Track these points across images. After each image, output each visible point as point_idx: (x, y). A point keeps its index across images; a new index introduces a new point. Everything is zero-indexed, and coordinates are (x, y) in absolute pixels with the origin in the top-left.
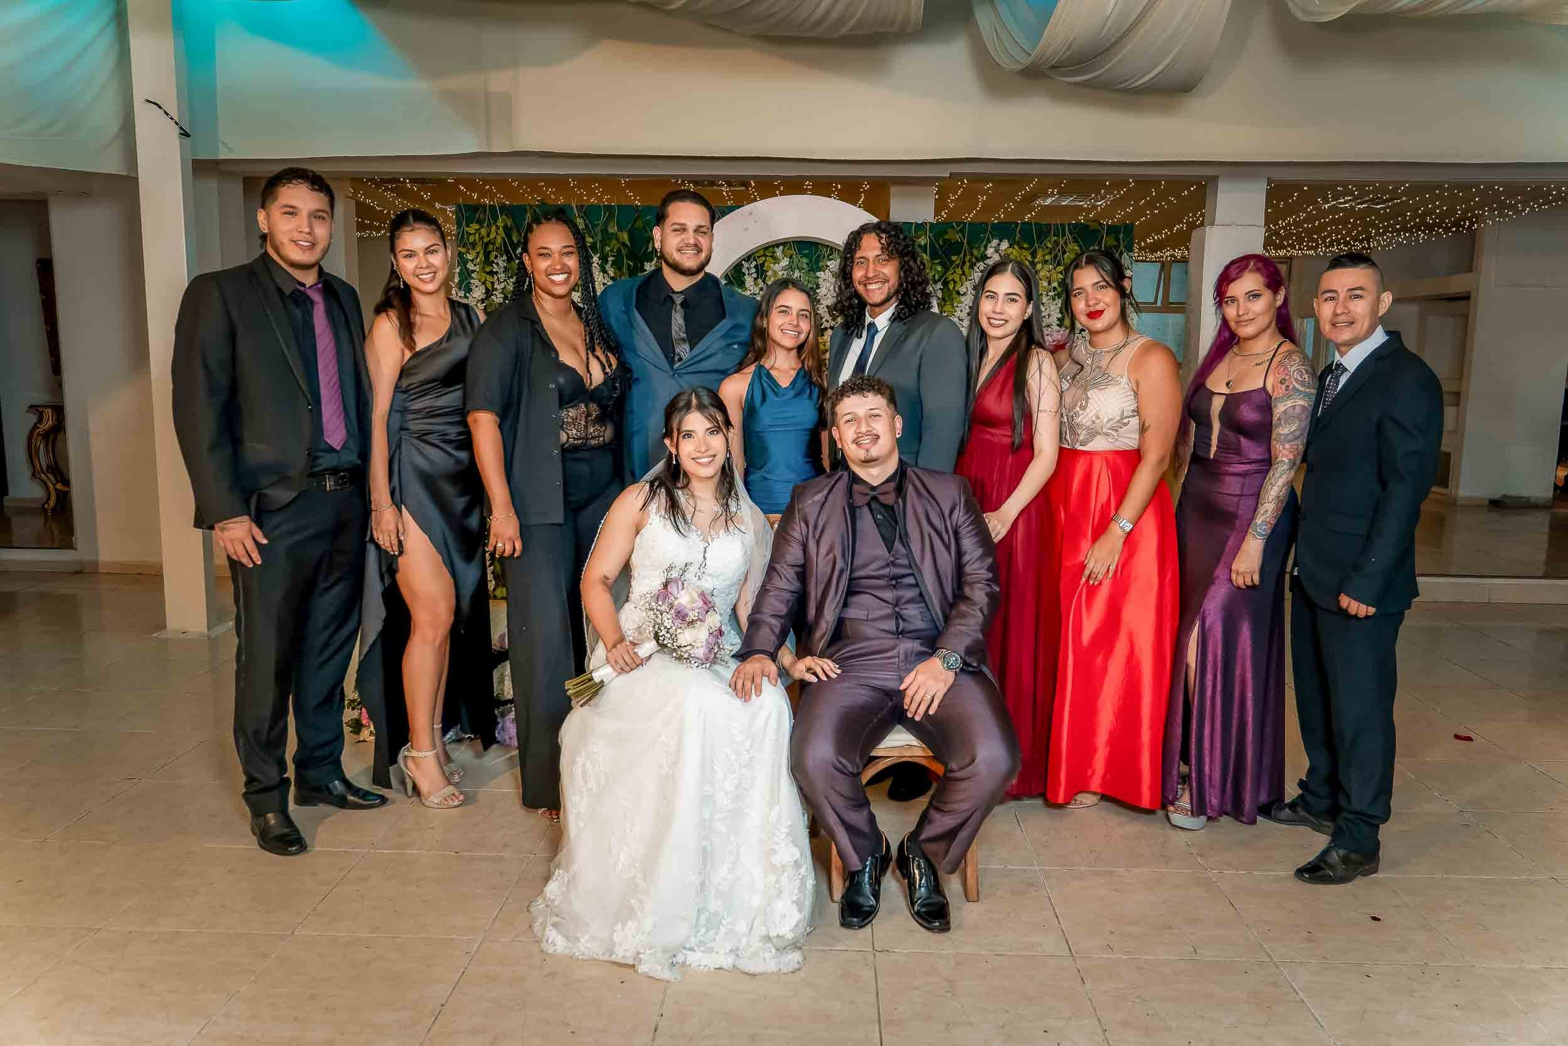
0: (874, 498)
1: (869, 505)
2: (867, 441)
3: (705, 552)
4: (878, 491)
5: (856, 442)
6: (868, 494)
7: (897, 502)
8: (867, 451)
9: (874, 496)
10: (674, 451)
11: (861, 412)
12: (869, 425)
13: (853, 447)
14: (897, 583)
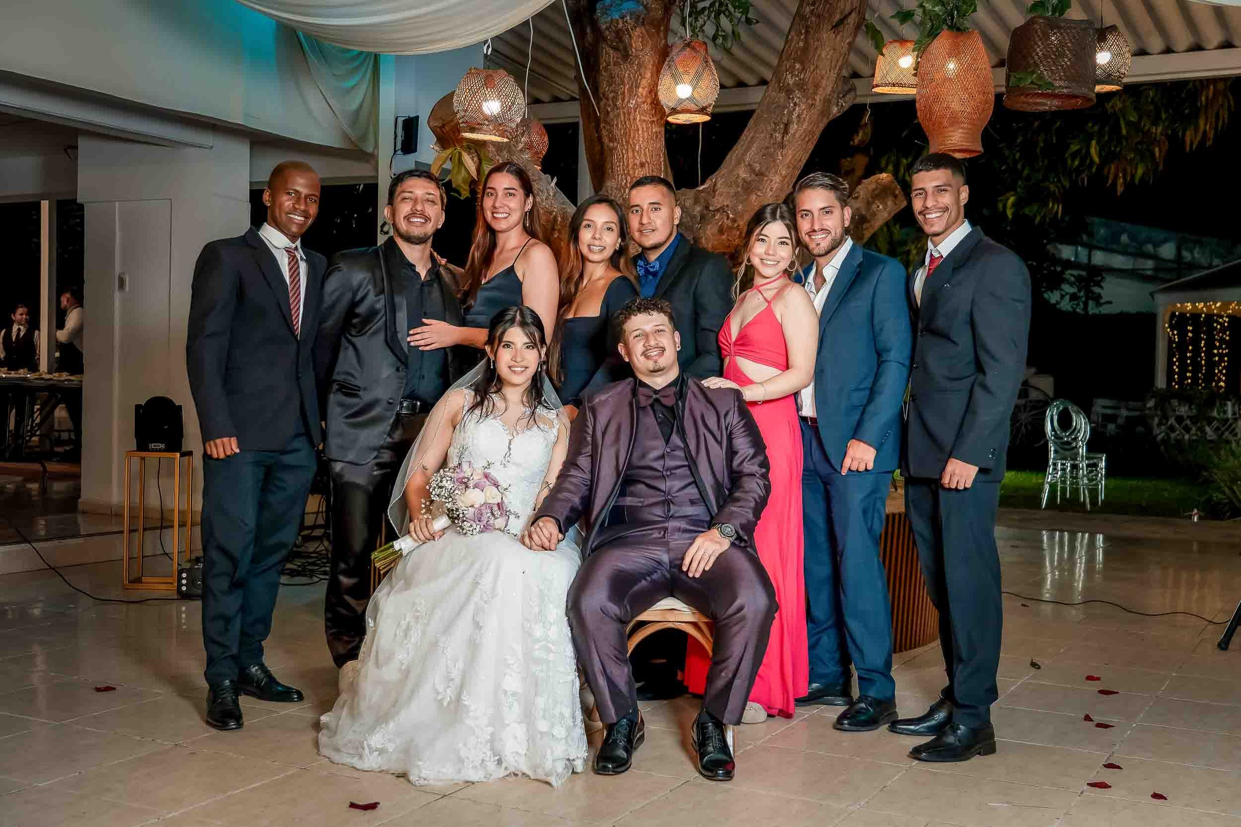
0: (657, 400)
1: (652, 406)
2: (655, 353)
3: (510, 444)
4: (661, 394)
5: (645, 354)
6: (651, 397)
7: (677, 404)
8: (656, 362)
9: (656, 400)
10: (492, 358)
11: (648, 328)
12: (656, 339)
13: (642, 359)
14: (671, 474)
